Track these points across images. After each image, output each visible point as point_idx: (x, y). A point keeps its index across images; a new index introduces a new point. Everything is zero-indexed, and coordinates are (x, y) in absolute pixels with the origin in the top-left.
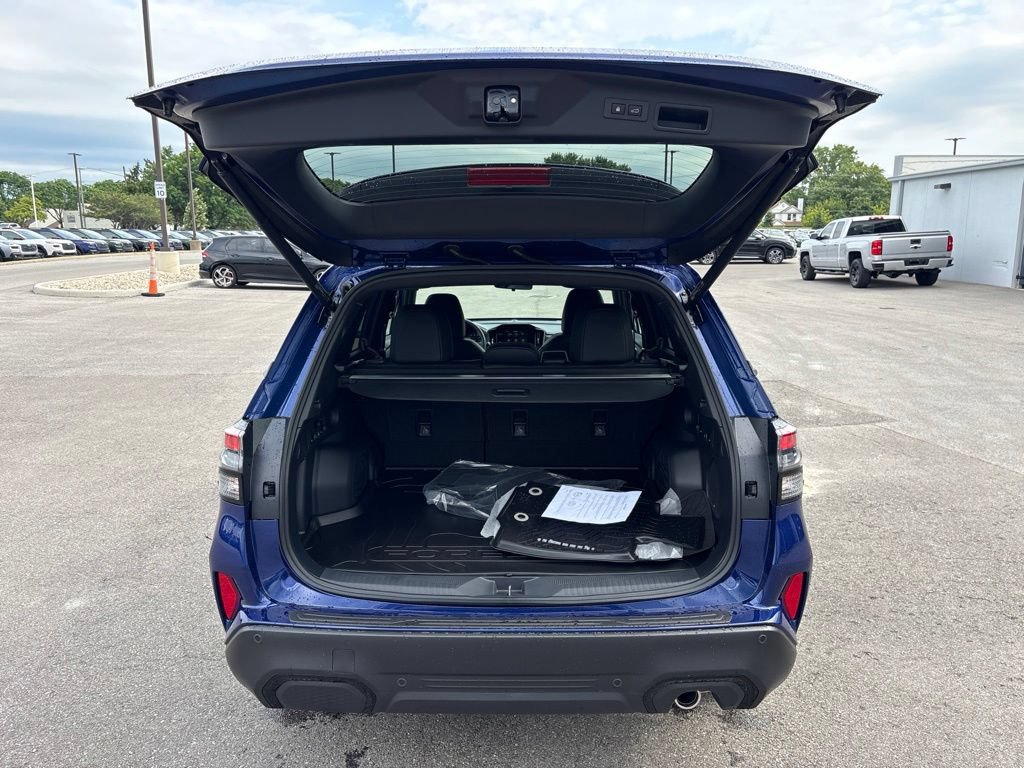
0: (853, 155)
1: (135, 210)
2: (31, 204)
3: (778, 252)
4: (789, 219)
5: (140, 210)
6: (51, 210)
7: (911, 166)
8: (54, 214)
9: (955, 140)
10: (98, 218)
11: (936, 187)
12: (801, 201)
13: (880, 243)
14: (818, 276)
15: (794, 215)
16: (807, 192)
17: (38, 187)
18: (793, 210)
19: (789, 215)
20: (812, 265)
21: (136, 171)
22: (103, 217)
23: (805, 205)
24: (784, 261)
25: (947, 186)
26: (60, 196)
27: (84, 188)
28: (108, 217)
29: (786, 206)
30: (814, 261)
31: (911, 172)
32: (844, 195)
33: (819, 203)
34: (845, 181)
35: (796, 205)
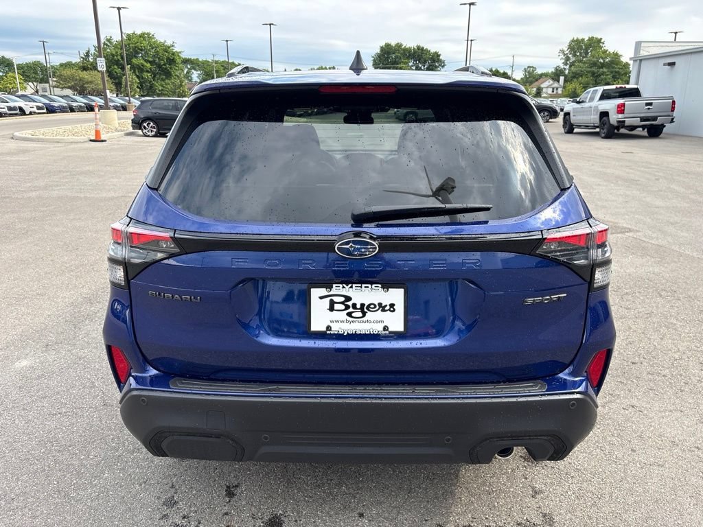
0: (601, 44)
1: (87, 83)
2: (15, 78)
3: (546, 114)
4: (553, 92)
5: (91, 82)
6: (30, 84)
7: (647, 49)
8: (33, 86)
9: (676, 33)
10: (62, 88)
11: (664, 65)
12: (562, 79)
13: (623, 105)
14: (576, 130)
15: (557, 89)
16: (567, 72)
17: (20, 67)
18: (556, 85)
19: (553, 89)
20: (572, 122)
21: (87, 55)
22: (65, 87)
23: (565, 81)
24: (550, 120)
25: (672, 64)
26: (36, 73)
27: (52, 67)
28: (69, 88)
29: (551, 82)
30: (573, 119)
31: (646, 54)
32: (593, 74)
33: (575, 80)
34: (594, 64)
35: (558, 81)
